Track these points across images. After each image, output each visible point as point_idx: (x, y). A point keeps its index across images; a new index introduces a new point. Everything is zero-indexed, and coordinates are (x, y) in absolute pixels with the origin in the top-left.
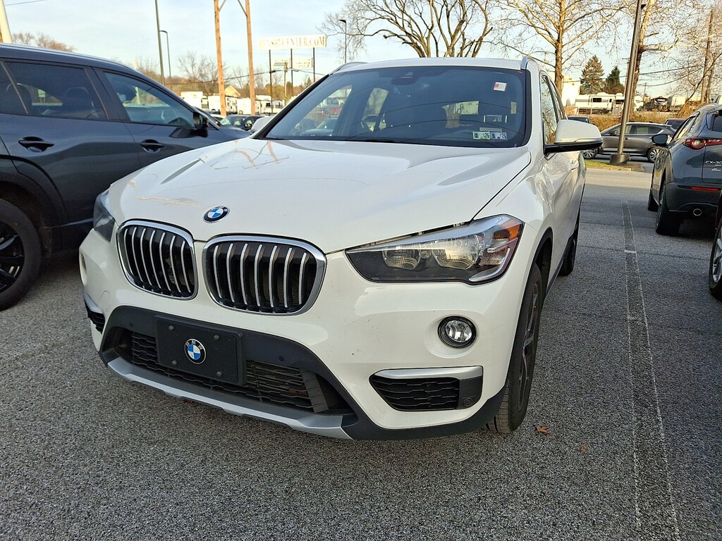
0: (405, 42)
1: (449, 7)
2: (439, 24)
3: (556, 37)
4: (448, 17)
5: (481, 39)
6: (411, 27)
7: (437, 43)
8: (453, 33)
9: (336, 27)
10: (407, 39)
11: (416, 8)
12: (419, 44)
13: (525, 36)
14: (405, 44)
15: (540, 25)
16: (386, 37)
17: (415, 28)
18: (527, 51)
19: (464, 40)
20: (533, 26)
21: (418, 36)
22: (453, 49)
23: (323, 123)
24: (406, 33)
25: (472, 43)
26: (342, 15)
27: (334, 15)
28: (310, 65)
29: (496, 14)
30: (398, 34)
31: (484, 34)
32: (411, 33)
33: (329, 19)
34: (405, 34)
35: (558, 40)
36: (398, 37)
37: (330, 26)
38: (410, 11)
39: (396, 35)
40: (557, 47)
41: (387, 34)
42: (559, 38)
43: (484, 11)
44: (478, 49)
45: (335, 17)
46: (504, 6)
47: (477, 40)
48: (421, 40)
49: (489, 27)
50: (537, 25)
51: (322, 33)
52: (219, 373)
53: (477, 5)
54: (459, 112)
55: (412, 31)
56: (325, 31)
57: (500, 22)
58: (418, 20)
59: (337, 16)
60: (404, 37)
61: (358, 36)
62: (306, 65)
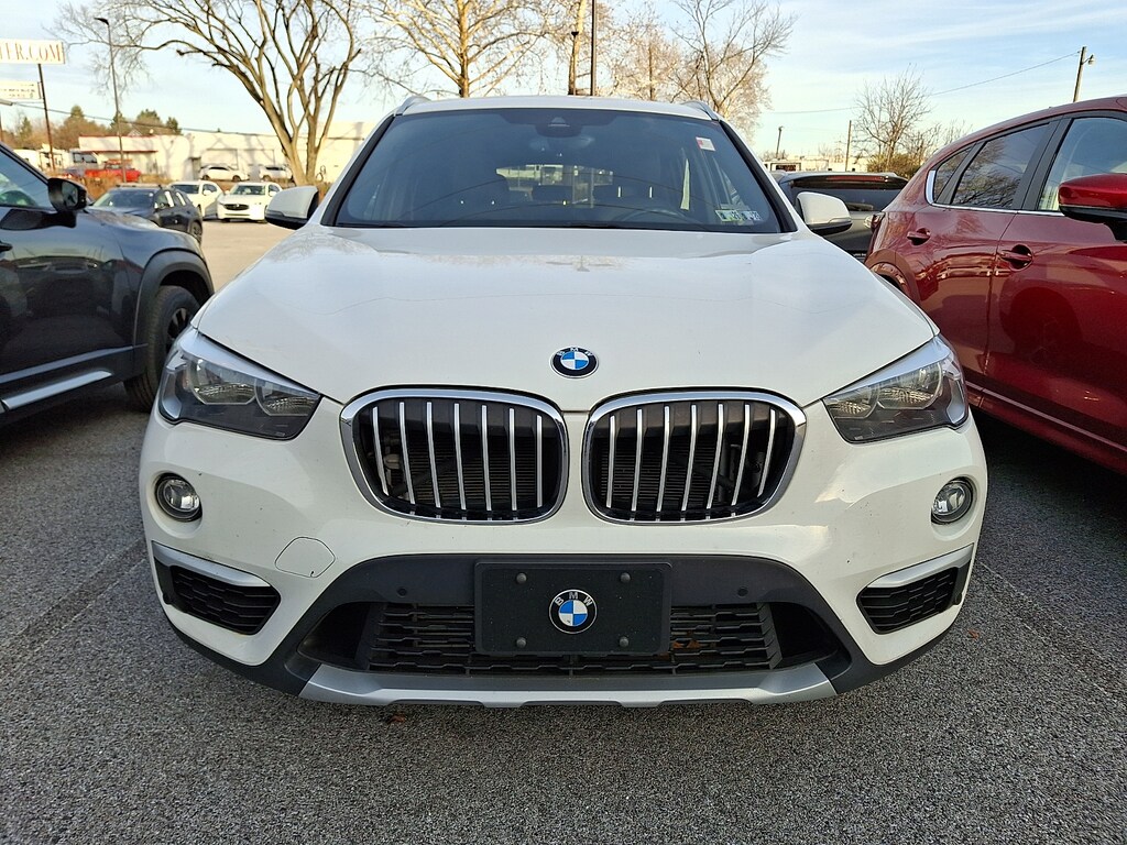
0: (219, 64)
1: (287, 11)
2: (274, 38)
3: (458, 70)
4: (287, 27)
5: (345, 66)
6: (227, 39)
7: (273, 69)
8: (298, 55)
9: (84, 29)
10: (221, 58)
11: (230, 9)
12: (243, 68)
13: (413, 65)
14: (217, 67)
15: (436, 52)
16: (182, 54)
17: (233, 41)
18: (418, 88)
19: (318, 66)
20: (423, 51)
21: (241, 55)
22: (302, 80)
23: (106, 196)
24: (217, 47)
25: (332, 72)
26: (94, 10)
27: (77, 8)
28: (36, 95)
29: (366, 27)
30: (205, 50)
31: (350, 58)
32: (227, 48)
33: (69, 15)
34: (216, 50)
35: (463, 75)
36: (205, 53)
37: (73, 28)
38: (221, 12)
39: (200, 51)
40: (461, 84)
41: (183, 48)
42: (463, 71)
43: (346, 22)
44: (342, 82)
45: (79, 11)
46: (378, 18)
47: (339, 67)
48: (245, 60)
49: (356, 47)
50: (428, 50)
51: (57, 38)
52: (625, 640)
53: (333, 12)
54: (319, 178)
55: (230, 45)
56: (64, 35)
57: (376, 41)
58: (236, 29)
59: (84, 10)
60: (216, 56)
61: (129, 48)
62: (27, 95)
